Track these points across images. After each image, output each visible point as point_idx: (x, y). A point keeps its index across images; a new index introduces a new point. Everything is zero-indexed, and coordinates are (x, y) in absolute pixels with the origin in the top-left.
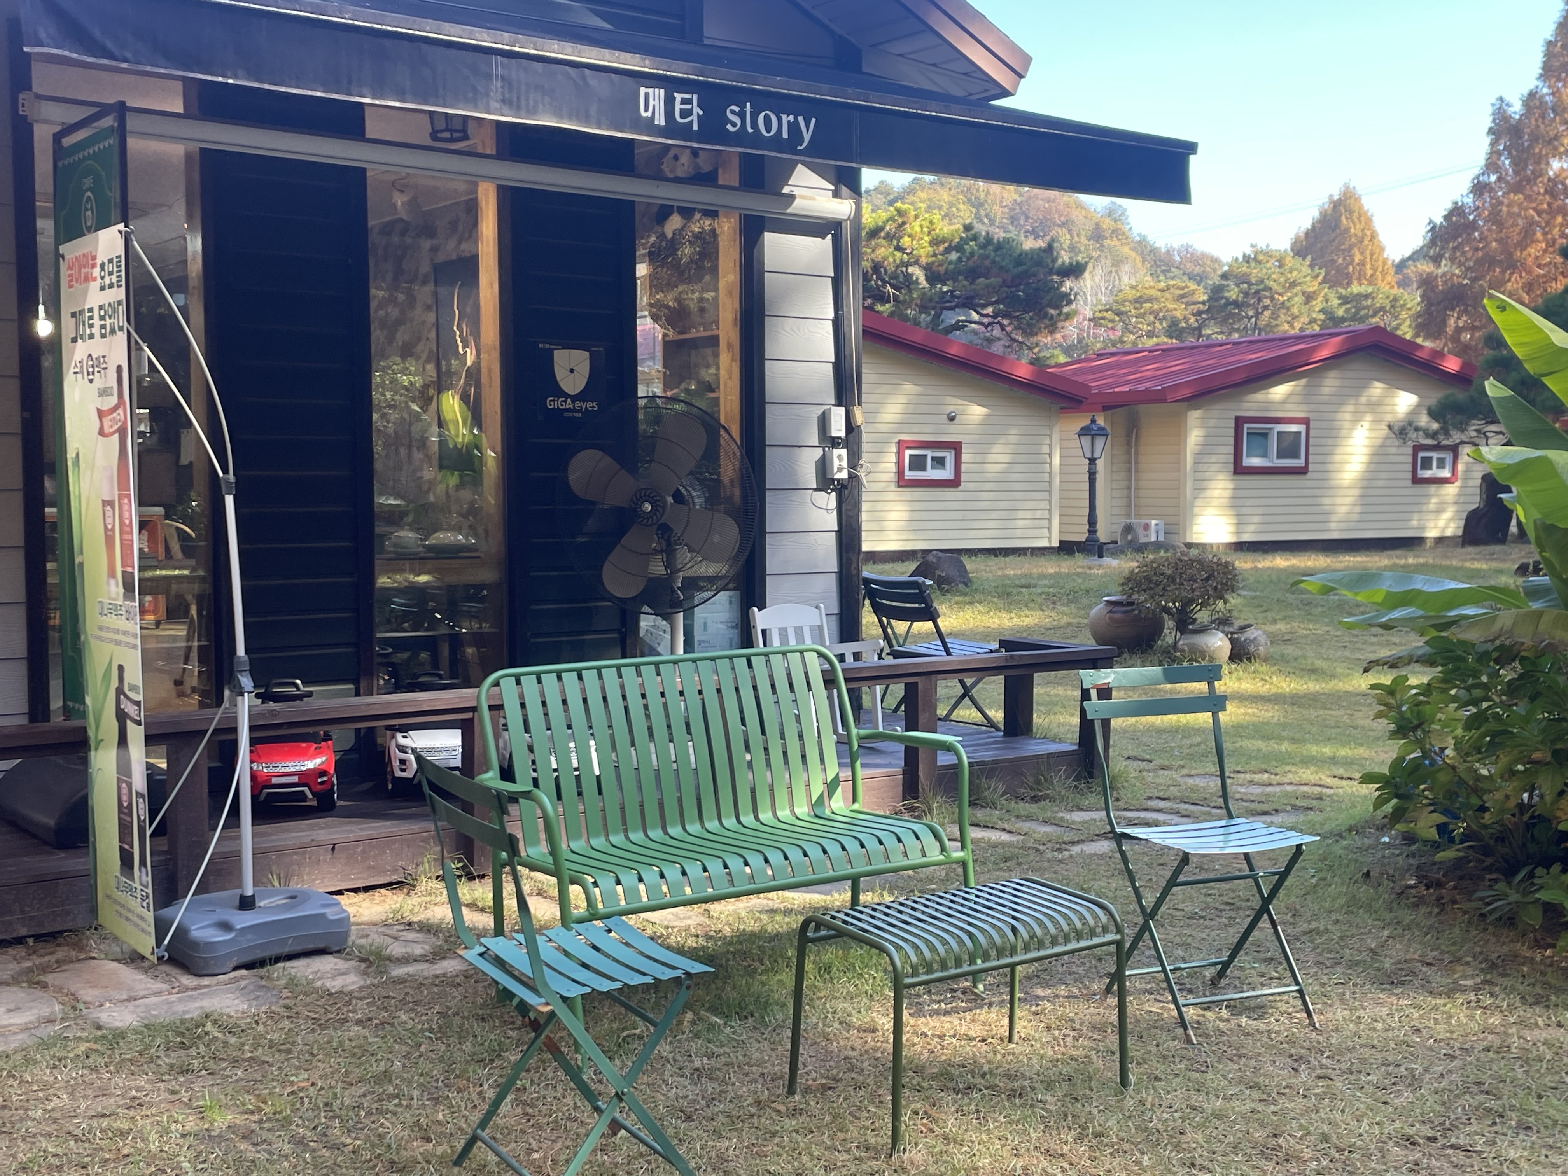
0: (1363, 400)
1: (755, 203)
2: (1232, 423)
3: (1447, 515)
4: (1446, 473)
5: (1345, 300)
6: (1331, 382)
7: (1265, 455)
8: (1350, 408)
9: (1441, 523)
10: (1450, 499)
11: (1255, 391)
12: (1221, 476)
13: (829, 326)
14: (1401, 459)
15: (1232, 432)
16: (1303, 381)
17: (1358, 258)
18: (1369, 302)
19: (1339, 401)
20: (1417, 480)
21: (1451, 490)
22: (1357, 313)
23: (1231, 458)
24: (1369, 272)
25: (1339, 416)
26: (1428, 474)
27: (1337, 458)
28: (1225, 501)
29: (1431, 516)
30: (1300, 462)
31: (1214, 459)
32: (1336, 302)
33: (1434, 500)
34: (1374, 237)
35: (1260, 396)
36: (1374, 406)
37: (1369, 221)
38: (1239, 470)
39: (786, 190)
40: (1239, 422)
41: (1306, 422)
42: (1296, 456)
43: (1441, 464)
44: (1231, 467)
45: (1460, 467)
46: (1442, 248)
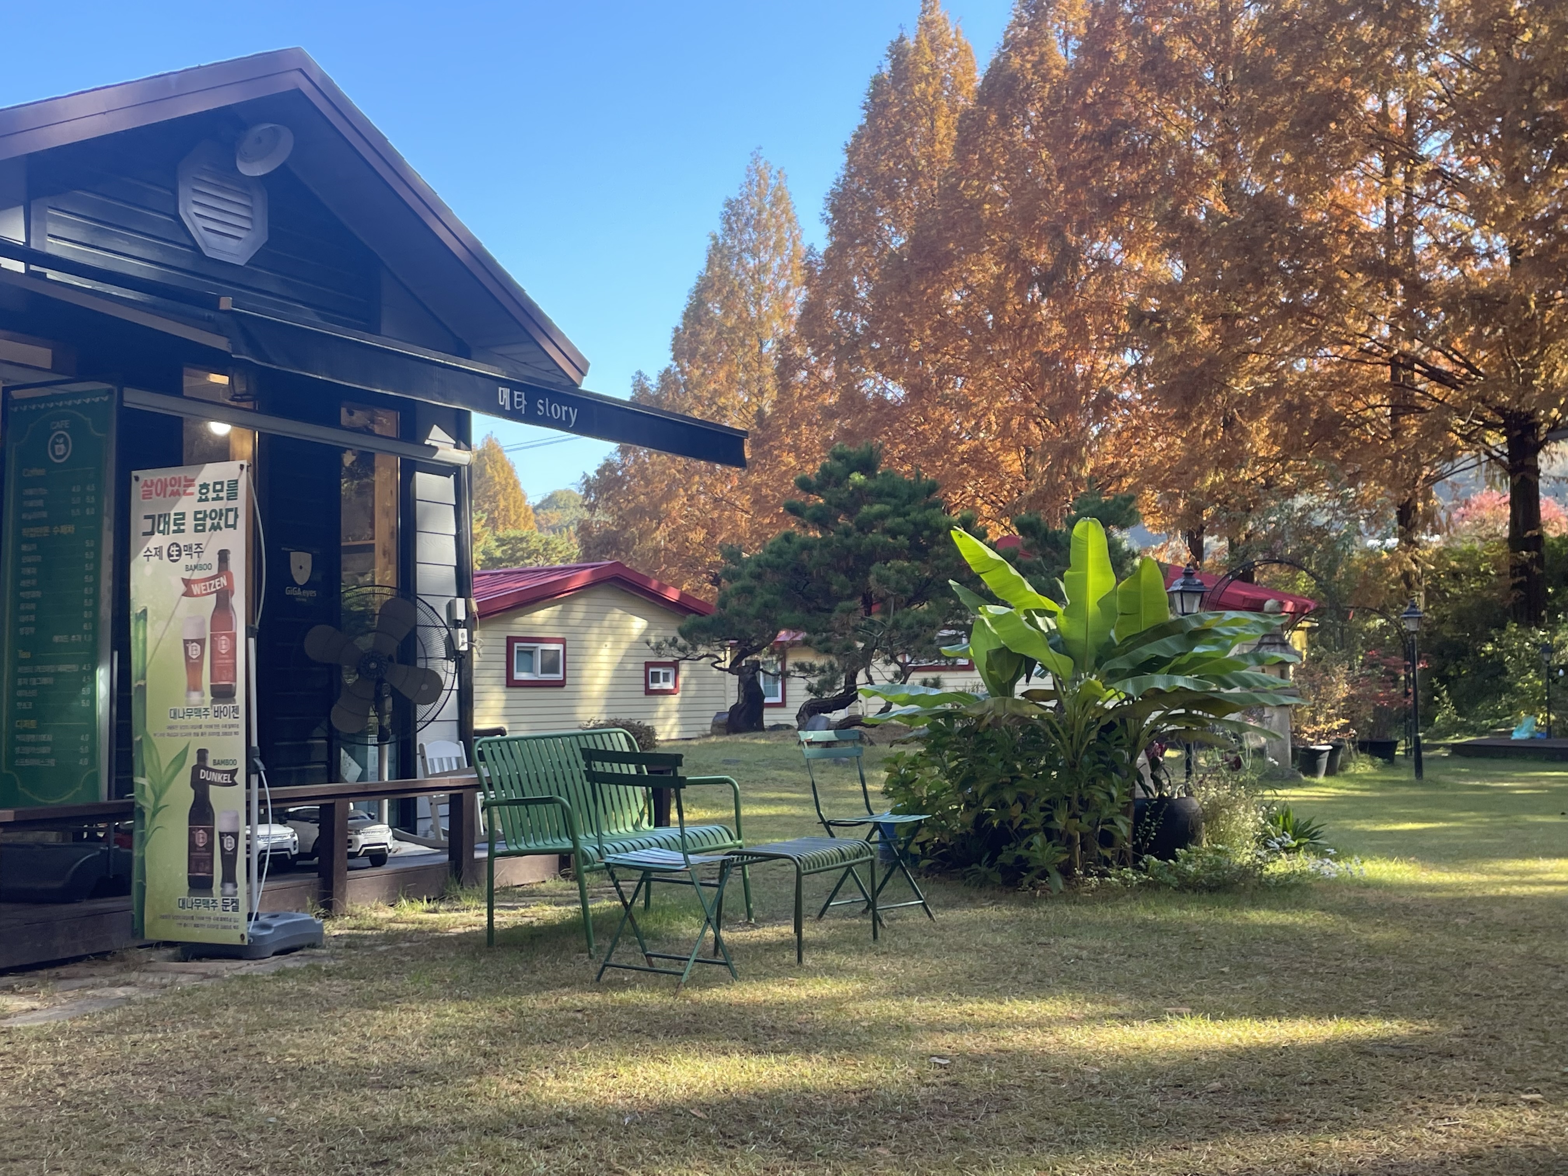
0: (606, 623)
1: (411, 451)
2: (504, 642)
3: (672, 721)
4: (669, 686)
5: (502, 542)
6: (579, 610)
7: (530, 670)
8: (596, 630)
9: (668, 728)
10: (674, 708)
11: (522, 615)
12: (496, 689)
13: (452, 540)
14: (637, 674)
15: (504, 650)
16: (559, 607)
17: (502, 504)
18: (524, 545)
19: (588, 622)
20: (649, 692)
21: (674, 700)
22: (512, 555)
23: (504, 673)
24: (513, 518)
25: (588, 637)
26: (655, 686)
27: (586, 673)
28: (500, 711)
29: (659, 722)
30: (559, 676)
31: (489, 673)
32: (494, 544)
33: (662, 709)
34: (516, 485)
35: (524, 619)
36: (614, 629)
37: (511, 471)
38: (511, 683)
39: (427, 442)
40: (510, 641)
41: (563, 641)
42: (556, 671)
43: (666, 679)
44: (504, 680)
45: (681, 681)
46: (596, 499)
